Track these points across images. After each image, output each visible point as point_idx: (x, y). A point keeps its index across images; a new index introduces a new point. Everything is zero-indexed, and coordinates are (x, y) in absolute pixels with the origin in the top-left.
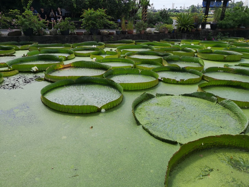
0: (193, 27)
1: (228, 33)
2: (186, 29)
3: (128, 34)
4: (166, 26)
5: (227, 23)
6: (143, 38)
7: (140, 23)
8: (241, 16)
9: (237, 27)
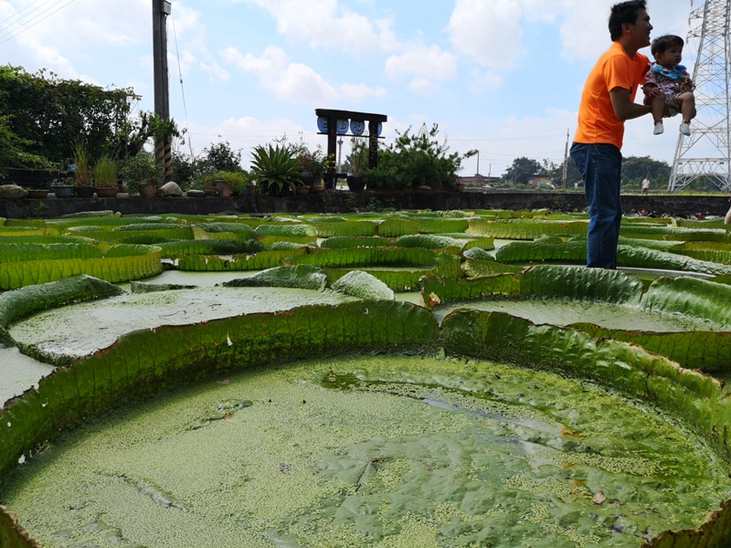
0: (302, 182)
1: (393, 200)
2: (281, 185)
3: (99, 196)
4: (223, 177)
5: (385, 173)
6: (151, 208)
7: (138, 166)
8: (416, 159)
9: (410, 184)
